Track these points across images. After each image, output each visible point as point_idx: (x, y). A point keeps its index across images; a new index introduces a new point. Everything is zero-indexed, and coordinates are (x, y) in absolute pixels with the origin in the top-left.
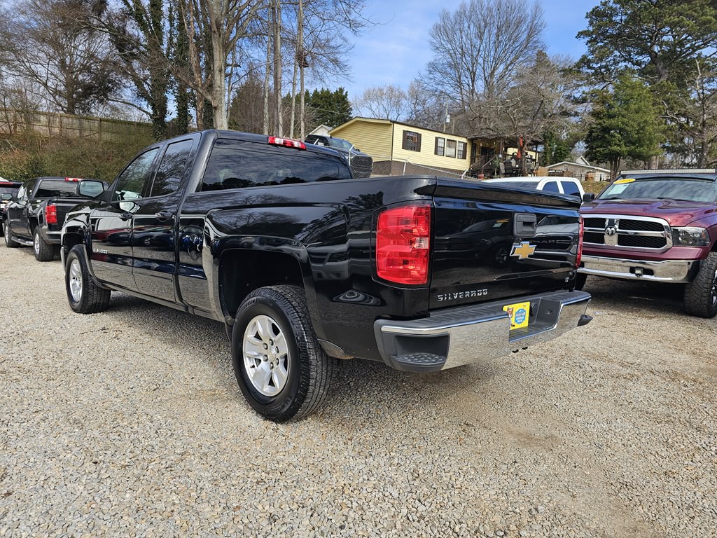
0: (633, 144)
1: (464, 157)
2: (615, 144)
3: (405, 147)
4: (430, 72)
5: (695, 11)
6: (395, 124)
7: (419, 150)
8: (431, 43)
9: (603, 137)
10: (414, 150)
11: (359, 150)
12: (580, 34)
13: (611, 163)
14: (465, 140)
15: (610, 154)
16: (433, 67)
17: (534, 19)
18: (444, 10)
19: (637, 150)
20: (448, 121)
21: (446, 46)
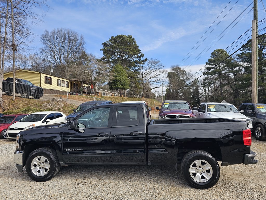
0: (123, 85)
1: (68, 87)
2: (118, 85)
3: (46, 83)
4: (41, 52)
5: (132, 49)
6: (41, 74)
7: (51, 84)
8: (41, 41)
9: (114, 82)
10: (49, 84)
11: (34, 85)
12: (101, 50)
13: (117, 90)
14: (68, 81)
15: (117, 88)
16: (42, 50)
17: (81, 40)
18: (46, 30)
19: (124, 87)
20: (52, 71)
21: (48, 43)
